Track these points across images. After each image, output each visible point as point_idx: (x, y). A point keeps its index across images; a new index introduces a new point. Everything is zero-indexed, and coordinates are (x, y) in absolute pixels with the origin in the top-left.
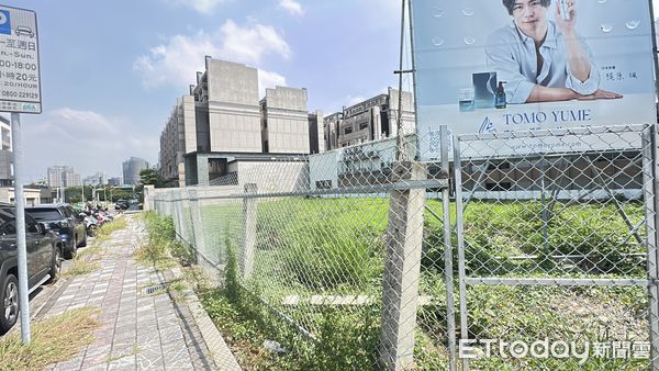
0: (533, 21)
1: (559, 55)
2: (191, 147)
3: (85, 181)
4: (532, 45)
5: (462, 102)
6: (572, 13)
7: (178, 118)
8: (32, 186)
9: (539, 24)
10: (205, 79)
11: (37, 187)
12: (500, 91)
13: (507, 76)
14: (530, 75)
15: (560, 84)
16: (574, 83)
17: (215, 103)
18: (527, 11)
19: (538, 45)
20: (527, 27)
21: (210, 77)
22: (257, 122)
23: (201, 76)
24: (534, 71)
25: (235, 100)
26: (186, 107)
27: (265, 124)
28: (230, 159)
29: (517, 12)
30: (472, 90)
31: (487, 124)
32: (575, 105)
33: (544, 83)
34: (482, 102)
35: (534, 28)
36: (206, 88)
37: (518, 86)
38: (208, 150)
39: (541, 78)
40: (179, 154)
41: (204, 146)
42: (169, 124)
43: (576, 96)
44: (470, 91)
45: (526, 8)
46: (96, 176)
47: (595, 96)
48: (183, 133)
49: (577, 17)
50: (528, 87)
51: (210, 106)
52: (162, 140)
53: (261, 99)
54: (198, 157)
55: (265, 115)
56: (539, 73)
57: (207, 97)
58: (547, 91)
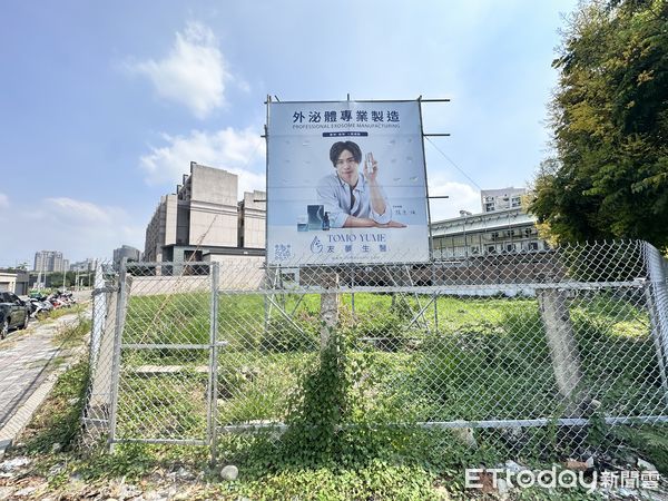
0: (350, 172)
1: (364, 196)
2: (171, 239)
3: (72, 266)
4: (348, 188)
5: (299, 225)
6: (375, 169)
7: (161, 213)
8: (10, 271)
9: (353, 175)
10: (190, 181)
11: (14, 272)
12: (326, 219)
13: (331, 208)
14: (346, 208)
15: (365, 216)
16: (374, 216)
17: (196, 202)
18: (345, 165)
19: (352, 188)
20: (345, 176)
21: (194, 180)
22: (234, 220)
23: (187, 178)
24: (349, 205)
25: (215, 200)
26: (169, 204)
27: (242, 222)
28: (205, 252)
29: (339, 166)
30: (307, 216)
31: (316, 242)
32: (376, 231)
33: (355, 215)
34: (314, 225)
35: (350, 177)
36: (190, 189)
37: (339, 216)
38: (186, 243)
39: (353, 211)
40: (159, 246)
41: (183, 240)
42: (154, 219)
43: (376, 224)
44: (305, 218)
45: (345, 163)
46: (86, 262)
47: (389, 225)
48: (165, 227)
49: (378, 172)
50: (343, 217)
51: (192, 205)
52: (148, 231)
53: (240, 200)
54: (175, 249)
55: (243, 214)
56: (351, 207)
57: (190, 197)
58: (357, 220)
